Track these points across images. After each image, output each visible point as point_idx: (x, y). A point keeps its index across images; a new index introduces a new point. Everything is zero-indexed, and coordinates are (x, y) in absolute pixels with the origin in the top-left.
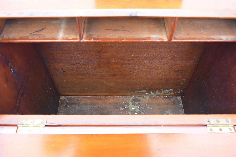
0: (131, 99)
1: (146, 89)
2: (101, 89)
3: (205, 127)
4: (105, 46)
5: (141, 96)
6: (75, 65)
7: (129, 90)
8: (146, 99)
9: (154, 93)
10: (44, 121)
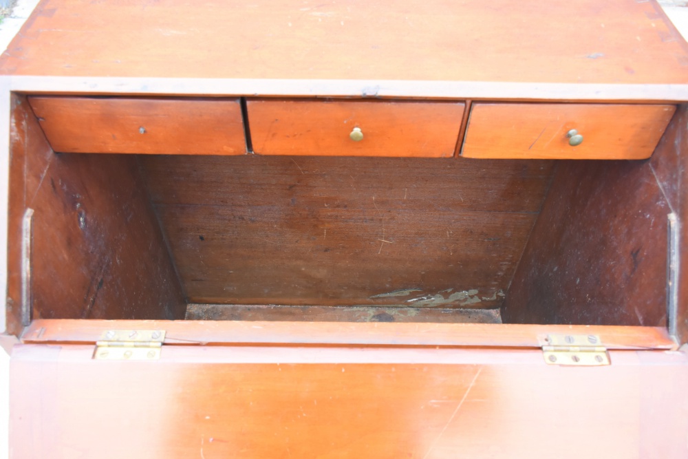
0: (370, 314)
1: (408, 289)
2: (293, 285)
3: (538, 353)
4: (306, 172)
5: (396, 307)
6: (229, 220)
7: (364, 289)
8: (409, 315)
9: (430, 298)
10: (160, 333)
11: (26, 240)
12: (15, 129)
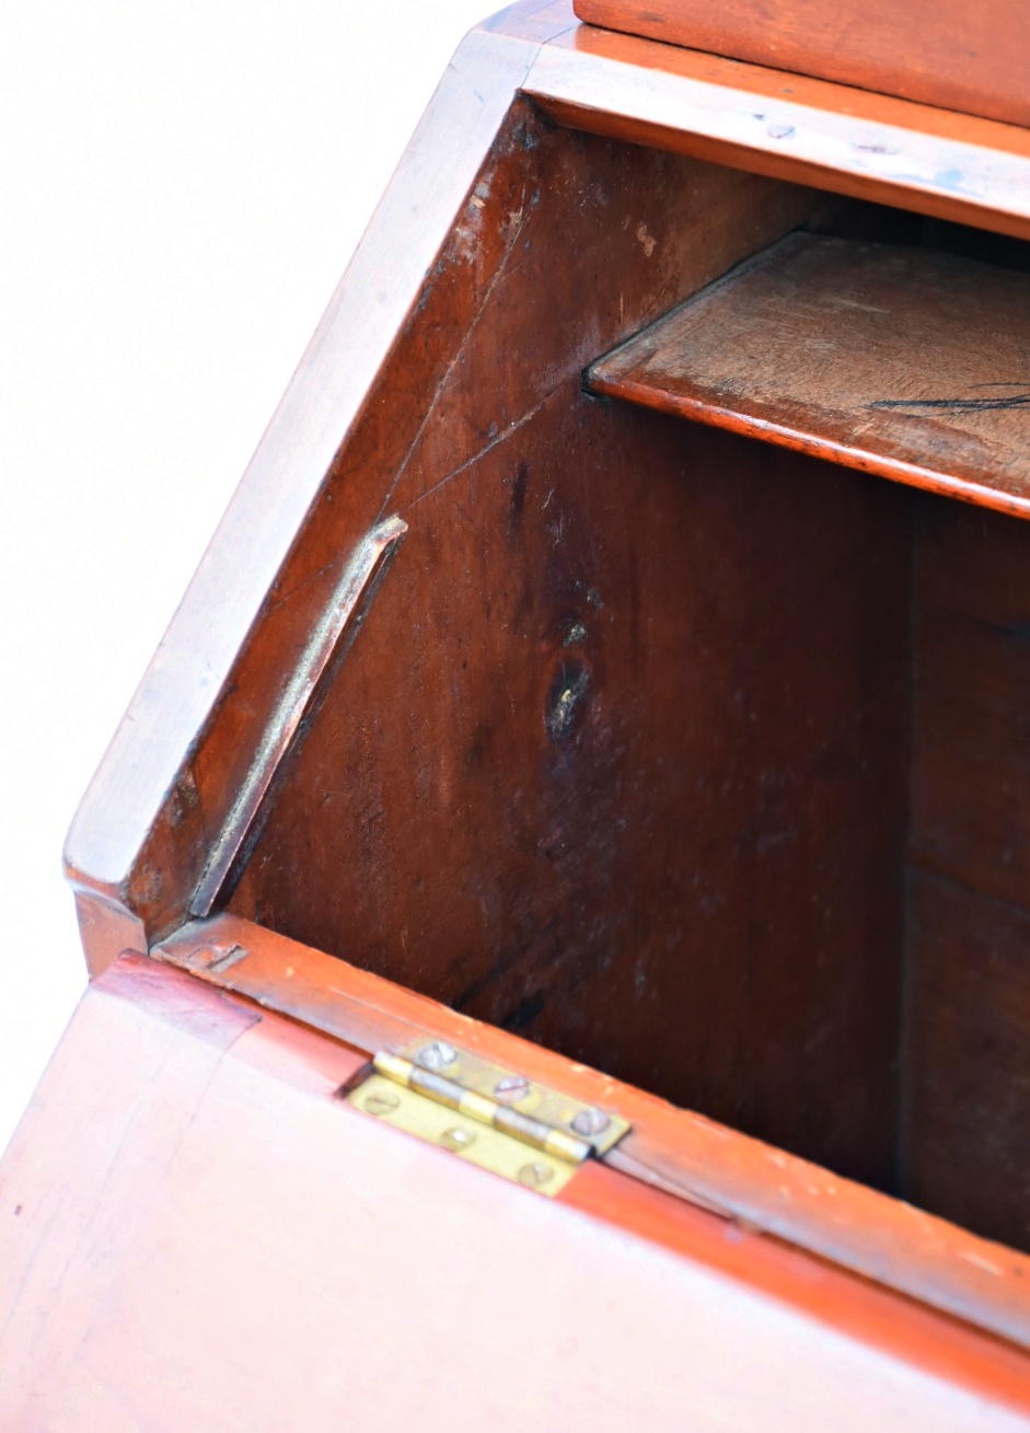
10: (608, 1124)
11: (335, 617)
12: (478, 221)
